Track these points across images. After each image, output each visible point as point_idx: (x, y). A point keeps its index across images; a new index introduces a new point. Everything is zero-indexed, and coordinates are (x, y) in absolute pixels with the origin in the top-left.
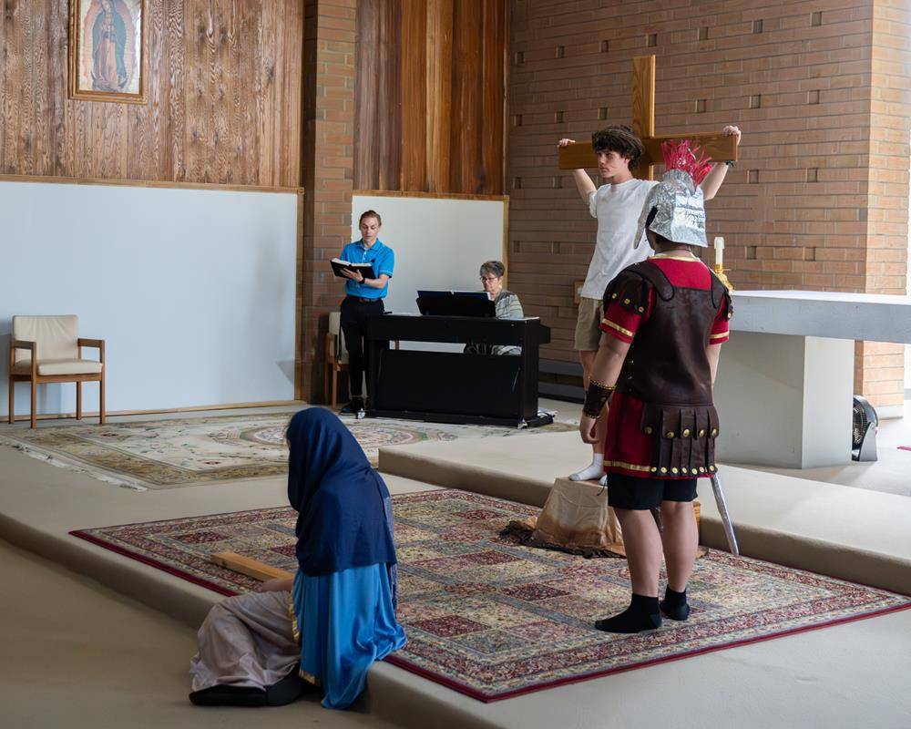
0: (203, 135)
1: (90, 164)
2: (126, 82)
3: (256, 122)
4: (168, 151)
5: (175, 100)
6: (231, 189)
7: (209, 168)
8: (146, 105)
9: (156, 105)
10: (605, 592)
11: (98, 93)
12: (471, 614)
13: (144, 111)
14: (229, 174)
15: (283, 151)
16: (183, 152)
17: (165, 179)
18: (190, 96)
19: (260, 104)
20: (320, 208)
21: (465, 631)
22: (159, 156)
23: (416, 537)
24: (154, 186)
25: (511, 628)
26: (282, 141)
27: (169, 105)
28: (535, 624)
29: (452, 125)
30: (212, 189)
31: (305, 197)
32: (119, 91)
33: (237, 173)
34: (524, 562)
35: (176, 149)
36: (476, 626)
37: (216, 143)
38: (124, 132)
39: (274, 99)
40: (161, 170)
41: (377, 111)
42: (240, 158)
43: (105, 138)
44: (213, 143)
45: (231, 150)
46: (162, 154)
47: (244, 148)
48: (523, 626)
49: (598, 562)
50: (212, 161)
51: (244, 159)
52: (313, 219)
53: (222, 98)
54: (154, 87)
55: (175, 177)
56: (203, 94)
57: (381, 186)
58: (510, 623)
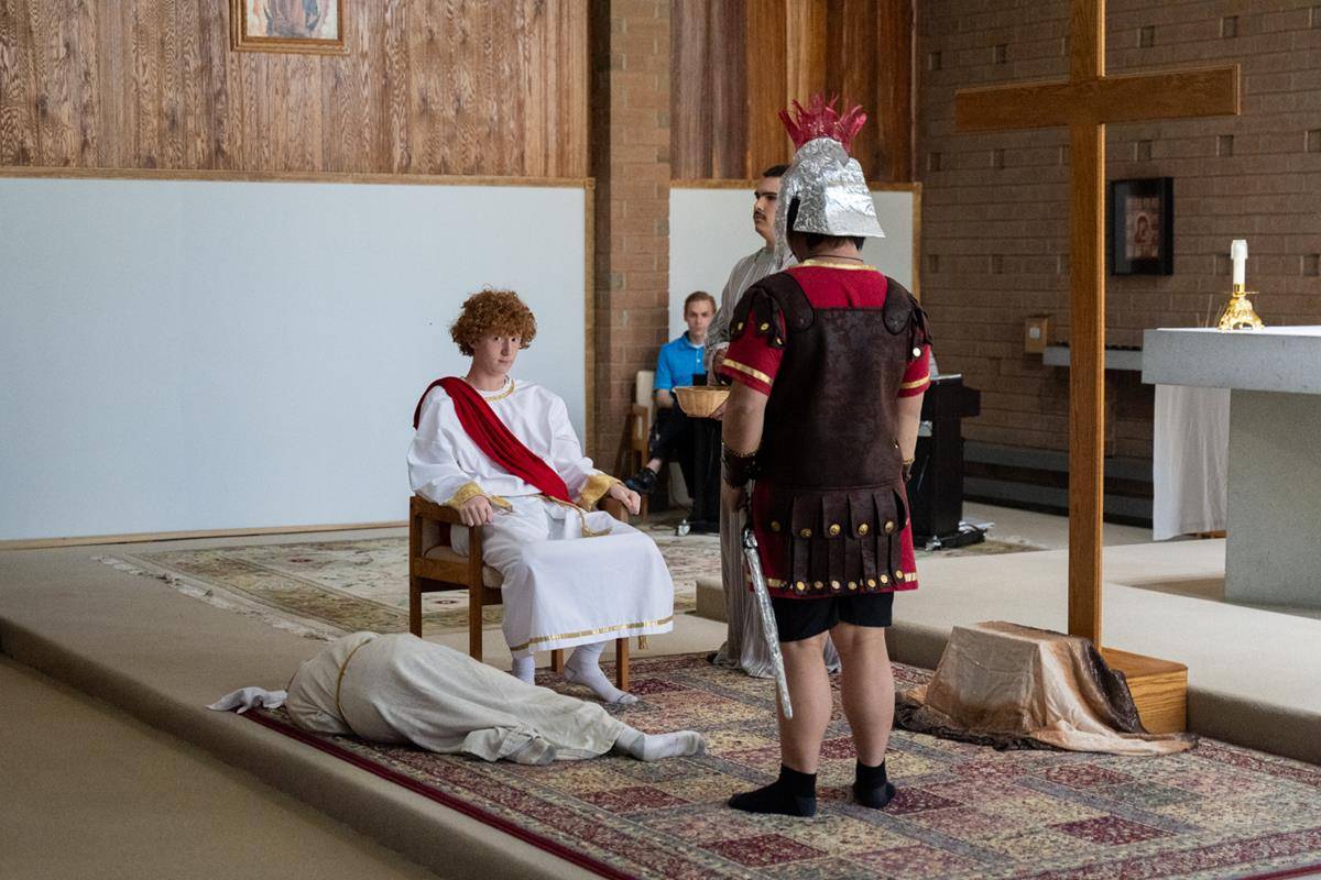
0: (436, 100)
1: (266, 150)
2: (317, 20)
3: (519, 79)
4: (384, 126)
5: (392, 47)
6: (481, 183)
7: (447, 150)
8: (349, 55)
9: (364, 55)
10: (1019, 801)
11: (275, 40)
12: (800, 833)
13: (347, 66)
14: (479, 159)
15: (560, 123)
16: (407, 128)
17: (380, 170)
18: (415, 40)
19: (524, 48)
20: (619, 209)
21: (787, 858)
22: (371, 132)
23: (736, 716)
24: (365, 181)
25: (858, 855)
26: (559, 106)
27: (384, 55)
28: (897, 850)
29: (829, 73)
30: (452, 184)
31: (596, 192)
32: (308, 35)
33: (491, 156)
34: (897, 755)
35: (397, 122)
36: (804, 851)
37: (457, 111)
38: (316, 97)
39: (546, 40)
40: (375, 156)
41: (707, 53)
42: (495, 135)
43: (288, 108)
44: (453, 113)
45: (481, 122)
46: (375, 132)
47: (501, 119)
48: (879, 853)
49: (1017, 755)
50: (451, 139)
51: (501, 138)
52: (608, 227)
53: (464, 42)
54: (361, 27)
55: (396, 165)
56: (436, 37)
57: (716, 173)
58: (859, 848)
